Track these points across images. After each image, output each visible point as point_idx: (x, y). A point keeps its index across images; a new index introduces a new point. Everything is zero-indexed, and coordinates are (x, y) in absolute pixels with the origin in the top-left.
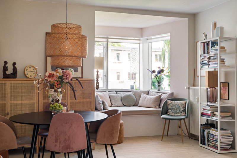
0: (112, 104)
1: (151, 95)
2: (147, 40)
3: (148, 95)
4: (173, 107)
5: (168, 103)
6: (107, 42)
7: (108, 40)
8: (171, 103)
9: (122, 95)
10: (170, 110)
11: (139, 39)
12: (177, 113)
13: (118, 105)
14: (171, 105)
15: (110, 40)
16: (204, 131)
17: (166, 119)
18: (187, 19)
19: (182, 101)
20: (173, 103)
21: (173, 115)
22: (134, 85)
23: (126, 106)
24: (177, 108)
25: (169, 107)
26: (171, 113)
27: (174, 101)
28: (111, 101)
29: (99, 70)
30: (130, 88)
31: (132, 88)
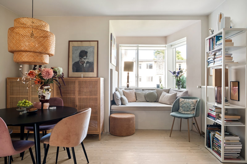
0: (137, 100)
1: (170, 93)
2: (171, 46)
3: (168, 93)
4: (184, 105)
5: (180, 101)
6: (138, 50)
7: (138, 48)
8: (183, 101)
9: (147, 92)
10: (181, 108)
11: (165, 46)
12: (187, 111)
13: (141, 101)
14: (183, 103)
15: (140, 48)
16: (210, 133)
17: (175, 117)
18: (200, 21)
19: (193, 100)
20: (185, 102)
21: (184, 113)
22: (159, 85)
23: (148, 102)
24: (188, 106)
25: (181, 105)
26: (182, 110)
27: (185, 100)
28: (136, 97)
29: (129, 72)
30: (156, 87)
31: (158, 86)
